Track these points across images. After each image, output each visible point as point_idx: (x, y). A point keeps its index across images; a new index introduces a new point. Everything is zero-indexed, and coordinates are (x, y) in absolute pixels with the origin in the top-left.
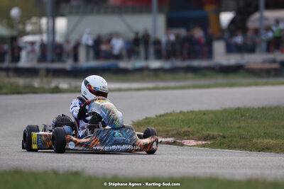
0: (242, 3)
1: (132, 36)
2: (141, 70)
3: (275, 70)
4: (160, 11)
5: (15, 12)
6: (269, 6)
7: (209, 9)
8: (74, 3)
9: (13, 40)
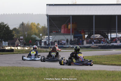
0: (89, 33)
1: (66, 40)
2: (69, 47)
3: (98, 47)
4: (72, 35)
5: (41, 35)
6: (95, 34)
7: (83, 34)
8: (53, 33)
9: (41, 40)
